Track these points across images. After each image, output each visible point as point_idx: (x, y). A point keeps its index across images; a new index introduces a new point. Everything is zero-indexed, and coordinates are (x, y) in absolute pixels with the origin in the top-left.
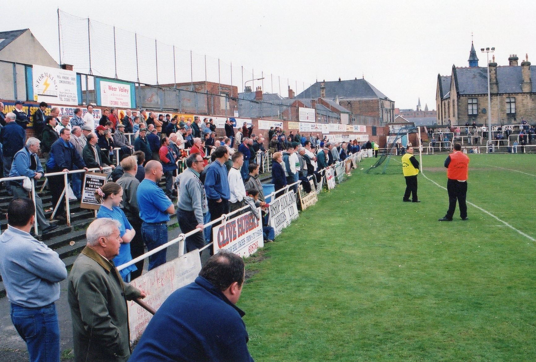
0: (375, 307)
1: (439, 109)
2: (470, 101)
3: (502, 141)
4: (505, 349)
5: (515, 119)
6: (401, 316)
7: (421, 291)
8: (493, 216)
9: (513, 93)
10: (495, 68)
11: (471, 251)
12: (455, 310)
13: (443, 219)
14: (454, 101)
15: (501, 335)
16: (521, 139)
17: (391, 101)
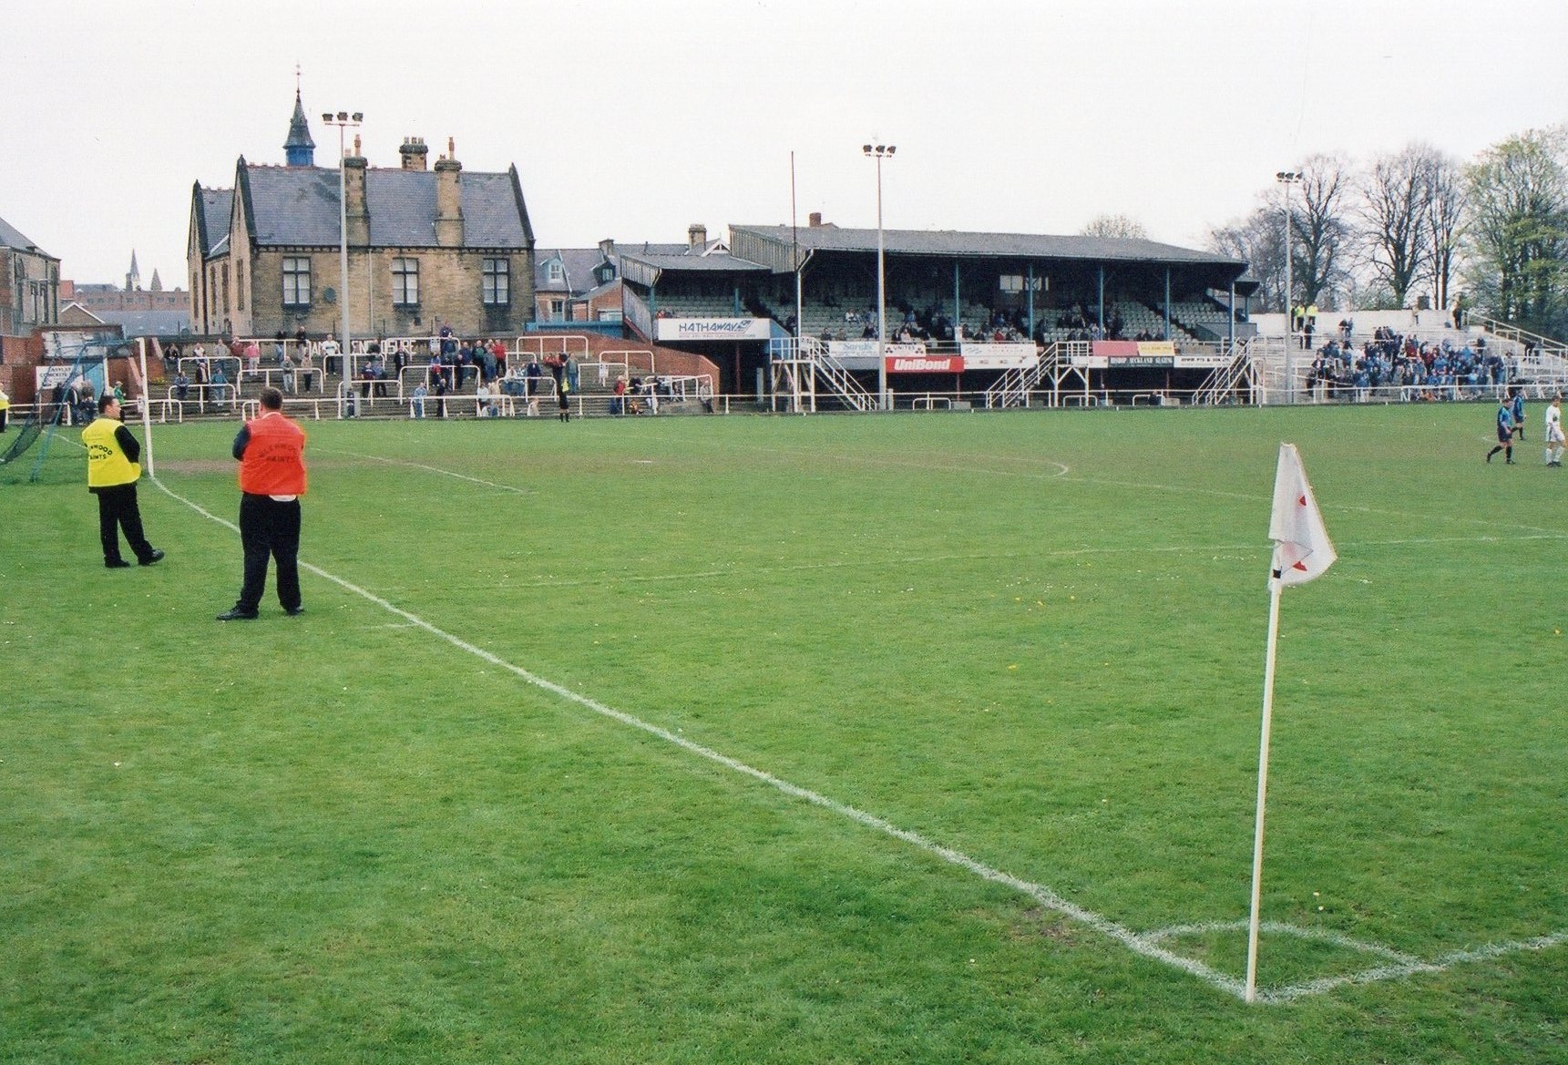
0: (59, 899)
1: (195, 288)
2: (289, 266)
3: (383, 384)
4: (460, 975)
5: (417, 322)
6: (145, 916)
7: (192, 832)
8: (373, 598)
9: (413, 247)
10: (360, 173)
11: (323, 703)
12: (302, 879)
13: (229, 614)
14: (240, 263)
15: (445, 937)
16: (434, 379)
17: (46, 258)
